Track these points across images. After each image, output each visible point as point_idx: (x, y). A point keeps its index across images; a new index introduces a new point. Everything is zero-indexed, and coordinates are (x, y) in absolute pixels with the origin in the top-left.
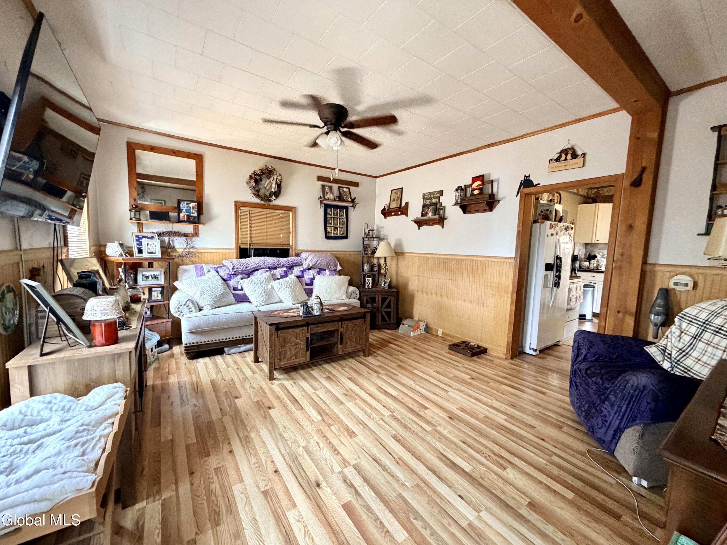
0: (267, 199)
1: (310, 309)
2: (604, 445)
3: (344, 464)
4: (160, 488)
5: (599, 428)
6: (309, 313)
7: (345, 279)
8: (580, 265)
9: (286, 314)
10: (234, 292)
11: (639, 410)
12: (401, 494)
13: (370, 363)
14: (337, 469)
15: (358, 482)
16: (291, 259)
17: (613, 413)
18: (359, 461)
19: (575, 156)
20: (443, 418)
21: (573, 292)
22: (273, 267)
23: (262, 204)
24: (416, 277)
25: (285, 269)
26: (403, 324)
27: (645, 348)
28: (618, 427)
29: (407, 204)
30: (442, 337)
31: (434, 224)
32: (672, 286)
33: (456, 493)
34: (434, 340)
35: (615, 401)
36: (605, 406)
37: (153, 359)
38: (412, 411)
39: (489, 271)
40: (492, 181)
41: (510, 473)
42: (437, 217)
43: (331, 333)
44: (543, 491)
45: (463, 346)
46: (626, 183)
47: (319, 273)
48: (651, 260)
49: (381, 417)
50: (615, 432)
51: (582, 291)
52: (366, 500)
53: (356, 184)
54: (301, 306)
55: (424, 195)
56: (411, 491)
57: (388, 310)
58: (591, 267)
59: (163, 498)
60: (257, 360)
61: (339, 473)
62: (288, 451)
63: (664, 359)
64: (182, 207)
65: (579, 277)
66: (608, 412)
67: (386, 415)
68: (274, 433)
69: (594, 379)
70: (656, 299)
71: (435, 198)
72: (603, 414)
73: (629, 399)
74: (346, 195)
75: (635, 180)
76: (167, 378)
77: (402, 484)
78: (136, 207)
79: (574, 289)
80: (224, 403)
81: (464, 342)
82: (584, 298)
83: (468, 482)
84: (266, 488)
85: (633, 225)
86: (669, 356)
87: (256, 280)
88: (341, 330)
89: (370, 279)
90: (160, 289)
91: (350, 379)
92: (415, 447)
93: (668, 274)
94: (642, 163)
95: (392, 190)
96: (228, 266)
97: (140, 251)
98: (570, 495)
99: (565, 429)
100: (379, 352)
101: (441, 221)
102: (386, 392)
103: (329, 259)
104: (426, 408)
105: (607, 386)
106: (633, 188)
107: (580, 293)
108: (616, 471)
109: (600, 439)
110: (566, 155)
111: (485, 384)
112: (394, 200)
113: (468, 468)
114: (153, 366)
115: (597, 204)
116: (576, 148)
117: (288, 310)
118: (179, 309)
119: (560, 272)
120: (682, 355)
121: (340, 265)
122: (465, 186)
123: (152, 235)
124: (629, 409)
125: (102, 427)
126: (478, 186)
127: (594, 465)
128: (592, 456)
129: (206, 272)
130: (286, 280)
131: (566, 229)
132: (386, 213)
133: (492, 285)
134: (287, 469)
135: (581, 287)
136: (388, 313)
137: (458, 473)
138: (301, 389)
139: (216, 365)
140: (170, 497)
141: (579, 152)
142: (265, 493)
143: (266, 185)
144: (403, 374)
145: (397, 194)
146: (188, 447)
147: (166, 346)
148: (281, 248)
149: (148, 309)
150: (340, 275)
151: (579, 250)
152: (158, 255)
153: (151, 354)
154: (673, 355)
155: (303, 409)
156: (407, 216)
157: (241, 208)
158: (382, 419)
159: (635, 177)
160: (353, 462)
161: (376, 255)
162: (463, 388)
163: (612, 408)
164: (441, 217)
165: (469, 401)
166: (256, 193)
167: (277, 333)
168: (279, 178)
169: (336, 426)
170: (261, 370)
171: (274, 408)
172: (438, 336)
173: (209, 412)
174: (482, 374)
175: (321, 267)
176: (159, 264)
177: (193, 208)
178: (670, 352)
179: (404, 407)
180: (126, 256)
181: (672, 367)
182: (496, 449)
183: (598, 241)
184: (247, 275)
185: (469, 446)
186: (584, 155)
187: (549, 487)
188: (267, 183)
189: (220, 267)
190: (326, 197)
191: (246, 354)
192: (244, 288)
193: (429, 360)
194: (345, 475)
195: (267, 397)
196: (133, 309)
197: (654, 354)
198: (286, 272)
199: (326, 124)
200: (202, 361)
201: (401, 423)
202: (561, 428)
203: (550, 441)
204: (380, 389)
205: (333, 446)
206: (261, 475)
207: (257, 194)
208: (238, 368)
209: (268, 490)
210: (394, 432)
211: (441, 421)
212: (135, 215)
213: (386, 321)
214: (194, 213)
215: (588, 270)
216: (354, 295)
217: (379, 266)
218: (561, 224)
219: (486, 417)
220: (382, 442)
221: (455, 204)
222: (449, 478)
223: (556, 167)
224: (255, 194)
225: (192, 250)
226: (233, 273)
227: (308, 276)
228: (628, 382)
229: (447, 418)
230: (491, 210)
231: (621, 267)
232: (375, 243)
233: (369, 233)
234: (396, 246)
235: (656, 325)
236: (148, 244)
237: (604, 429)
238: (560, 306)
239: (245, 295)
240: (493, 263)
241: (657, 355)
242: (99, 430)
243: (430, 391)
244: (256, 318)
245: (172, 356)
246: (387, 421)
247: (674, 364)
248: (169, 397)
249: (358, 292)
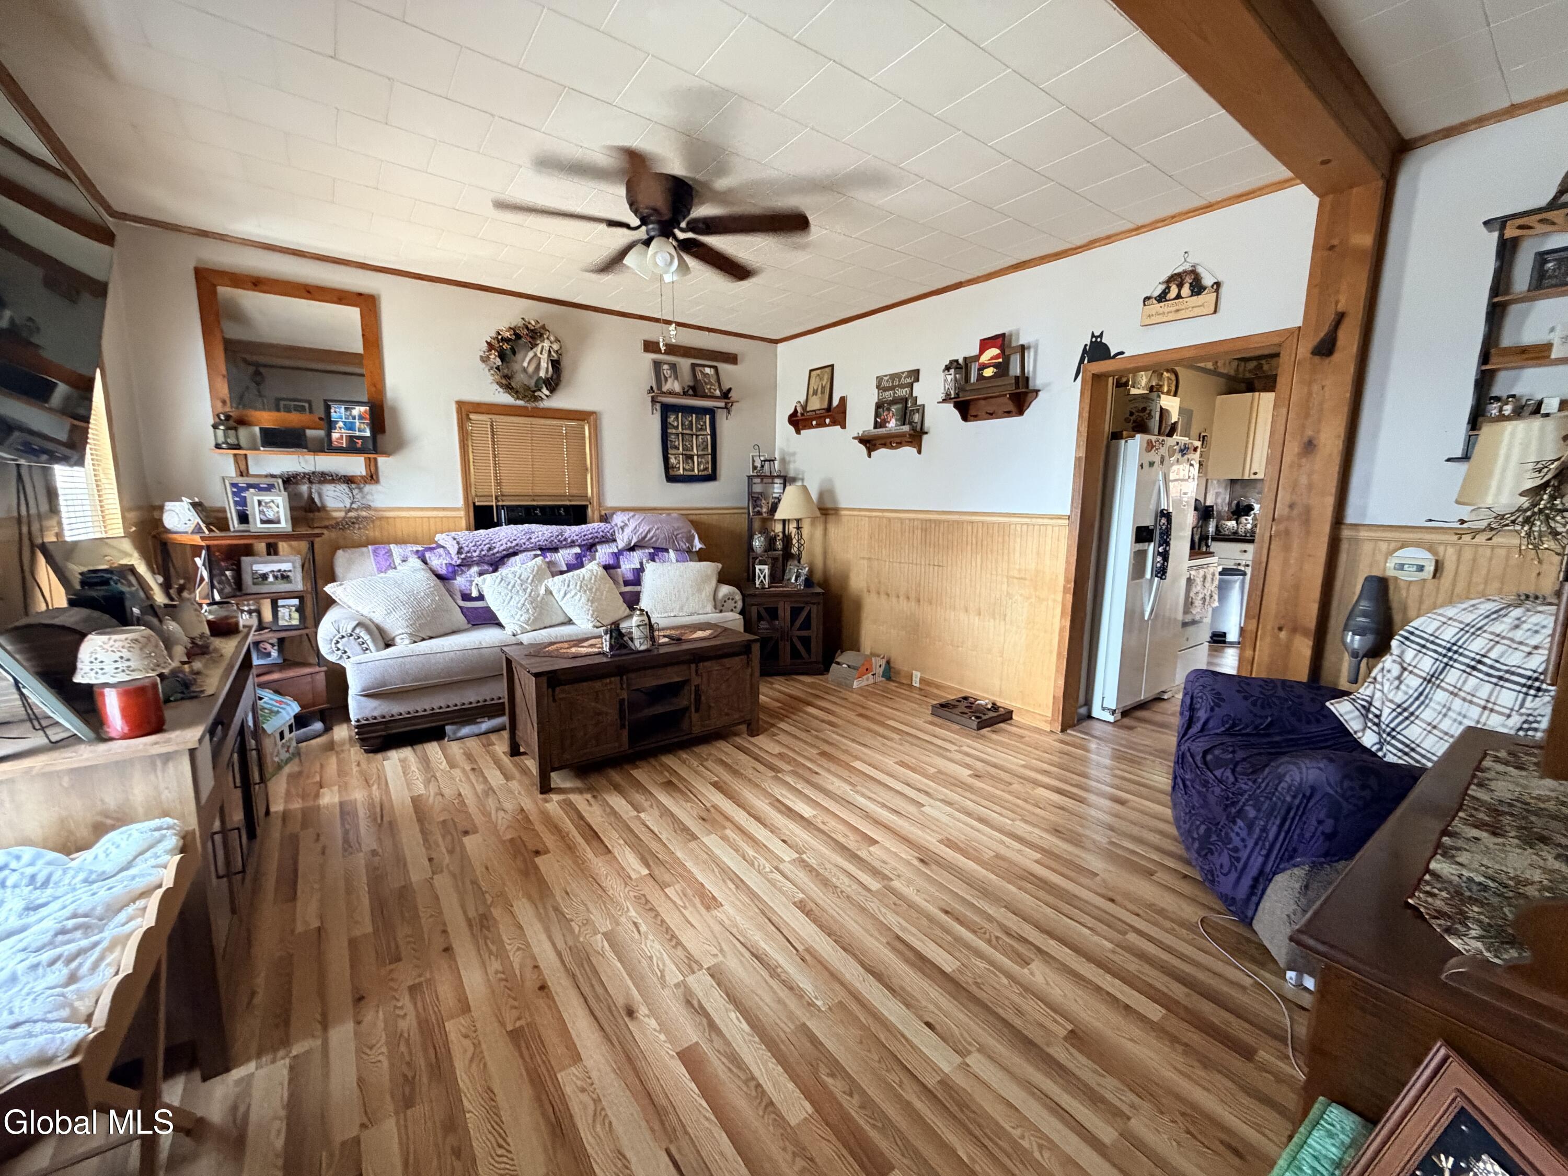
0: (530, 394)
1: (626, 638)
2: (1231, 908)
3: (690, 967)
4: (287, 1035)
5: (1225, 875)
6: (624, 646)
7: (709, 568)
8: (1217, 527)
9: (573, 650)
10: (462, 604)
11: (1301, 835)
12: (804, 1024)
13: (761, 748)
14: (674, 976)
15: (715, 1002)
16: (592, 528)
17: (1250, 843)
18: (721, 958)
19: (1198, 288)
20: (909, 863)
21: (1197, 587)
22: (549, 546)
23: (520, 407)
24: (865, 562)
25: (577, 550)
26: (838, 663)
27: (1328, 704)
28: (1261, 872)
29: (843, 400)
30: (921, 689)
31: (900, 444)
32: (1391, 572)
33: (920, 1018)
34: (899, 695)
35: (1256, 818)
36: (1236, 829)
37: (287, 755)
38: (843, 849)
39: (1018, 548)
40: (1023, 349)
41: (1037, 973)
42: (906, 428)
43: (674, 689)
44: (1103, 1009)
45: (962, 707)
46: (1304, 349)
47: (652, 558)
48: (1351, 516)
49: (775, 864)
50: (1256, 880)
51: (1216, 583)
52: (730, 1039)
53: (731, 359)
54: (606, 633)
55: (880, 379)
56: (828, 1018)
57: (804, 633)
58: (1241, 531)
59: (294, 1053)
60: (515, 751)
61: (677, 986)
62: (570, 943)
63: (1366, 727)
64: (334, 416)
65: (1211, 554)
66: (1243, 840)
67: (787, 859)
68: (545, 908)
69: (1218, 773)
70: (1357, 601)
71: (902, 386)
72: (1230, 846)
73: (1283, 812)
74: (712, 384)
75: (1322, 342)
76: (317, 796)
77: (809, 1004)
78: (228, 417)
79: (1199, 581)
80: (438, 846)
81: (965, 698)
82: (1223, 597)
83: (950, 994)
84: (518, 1024)
85: (1315, 442)
86: (1376, 720)
87: (510, 576)
88: (696, 681)
89: (766, 568)
90: (296, 602)
91: (715, 785)
92: (842, 926)
93: (1384, 546)
94: (1337, 303)
95: (811, 371)
96: (448, 546)
97: (244, 518)
98: (1155, 1012)
99: (1161, 876)
100: (782, 725)
101: (916, 437)
102: (790, 809)
103: (676, 525)
104: (874, 842)
105: (1244, 786)
106: (1317, 359)
107: (1212, 587)
108: (1254, 960)
109: (1226, 895)
110: (1180, 286)
111: (1002, 787)
112: (815, 393)
113: (947, 963)
114: (287, 770)
115: (1257, 394)
116: (1200, 270)
117: (578, 642)
118: (339, 646)
119: (1168, 544)
120: (1401, 718)
121: (700, 538)
122: (965, 359)
123: (271, 481)
124: (1283, 834)
125: (122, 916)
126: (992, 358)
127: (1214, 951)
128: (1209, 930)
129: (397, 561)
130: (578, 576)
131: (1181, 451)
132: (799, 421)
133: (1023, 575)
134: (566, 982)
135: (1213, 575)
136: (806, 641)
137: (929, 977)
138: (608, 810)
139: (426, 762)
140: (308, 1052)
141: (1208, 281)
142: (515, 1036)
143: (525, 364)
144: (829, 771)
145: (821, 379)
146: (353, 944)
147: (318, 726)
148: (568, 503)
149: (273, 645)
150: (701, 560)
151: (1217, 494)
152: (285, 525)
153: (280, 743)
154: (1383, 719)
155: (610, 852)
156: (844, 427)
157: (472, 416)
158: (777, 868)
159: (1322, 334)
160: (707, 962)
161: (779, 515)
162: (956, 797)
163: (1250, 834)
164: (914, 429)
165: (967, 825)
166: (504, 382)
167: (554, 691)
168: (556, 347)
169: (677, 887)
170: (525, 771)
171: (547, 852)
172: (911, 686)
173: (405, 865)
174: (995, 766)
175: (657, 545)
176: (291, 546)
177: (361, 417)
178: (1378, 712)
179: (826, 843)
180: (210, 530)
181: (1381, 743)
182: (1013, 922)
183: (1255, 474)
184: (491, 565)
185: (957, 919)
186: (1218, 285)
187: (1115, 998)
188: (528, 359)
189: (431, 549)
190: (665, 389)
191: (493, 737)
192: (485, 593)
193: (884, 737)
194: (690, 989)
195: (534, 830)
196: (216, 650)
197: (1346, 717)
198: (579, 557)
199: (644, 221)
200: (395, 756)
201: (818, 874)
202: (1151, 873)
203: (1127, 903)
204: (778, 805)
205: (668, 929)
206: (509, 996)
207: (507, 383)
208: (473, 769)
209: (522, 1027)
210: (801, 896)
211: (903, 869)
212: (226, 436)
213: (801, 657)
214: (364, 431)
215: (1234, 538)
216: (731, 604)
217: (787, 539)
218: (1170, 441)
219: (998, 856)
220: (774, 918)
221: (944, 401)
222: (909, 989)
223: (1158, 314)
224: (501, 385)
225: (364, 514)
226: (459, 562)
227: (628, 564)
228: (1281, 778)
229: (916, 862)
230: (1021, 412)
231: (1287, 532)
232: (777, 488)
233: (762, 466)
234: (821, 495)
235: (1355, 654)
236: (260, 502)
237: (1234, 876)
238: (1167, 614)
239: (488, 610)
240: (1025, 527)
241: (1353, 719)
242: (111, 925)
243: (884, 806)
244: (509, 661)
245: (331, 747)
246: (789, 874)
247: (1384, 736)
248: (318, 835)
249: (738, 597)
